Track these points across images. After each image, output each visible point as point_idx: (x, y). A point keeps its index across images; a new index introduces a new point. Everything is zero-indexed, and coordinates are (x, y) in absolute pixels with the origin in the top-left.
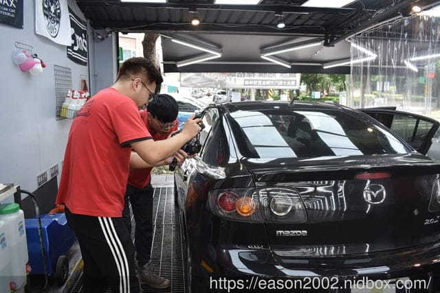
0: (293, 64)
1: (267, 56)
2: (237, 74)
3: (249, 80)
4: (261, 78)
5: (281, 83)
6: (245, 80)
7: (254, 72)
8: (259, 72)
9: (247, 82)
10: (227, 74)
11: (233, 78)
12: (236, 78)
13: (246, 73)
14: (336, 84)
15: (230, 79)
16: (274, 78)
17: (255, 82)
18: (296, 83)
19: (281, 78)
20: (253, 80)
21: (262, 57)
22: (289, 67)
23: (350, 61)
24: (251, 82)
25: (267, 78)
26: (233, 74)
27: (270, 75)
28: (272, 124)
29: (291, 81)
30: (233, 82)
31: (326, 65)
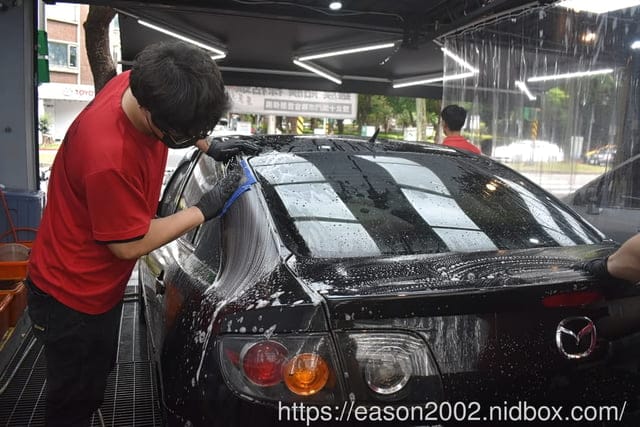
0: (345, 77)
1: (304, 62)
2: (251, 89)
3: (273, 101)
4: (293, 98)
5: (326, 108)
6: (266, 100)
7: (280, 87)
8: (289, 88)
9: (269, 105)
10: (235, 87)
11: (245, 96)
12: (251, 95)
13: (267, 89)
14: (398, 116)
15: (241, 99)
16: (313, 99)
17: (284, 105)
18: (350, 109)
19: (327, 100)
20: (280, 101)
21: (295, 62)
22: (339, 82)
23: (442, 76)
24: (276, 105)
25: (303, 99)
26: (246, 89)
27: (308, 93)
28: (324, 179)
29: (342, 105)
30: (245, 104)
31: (396, 83)
